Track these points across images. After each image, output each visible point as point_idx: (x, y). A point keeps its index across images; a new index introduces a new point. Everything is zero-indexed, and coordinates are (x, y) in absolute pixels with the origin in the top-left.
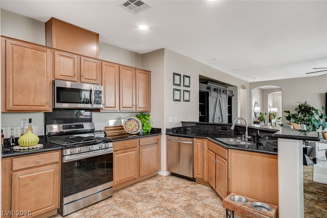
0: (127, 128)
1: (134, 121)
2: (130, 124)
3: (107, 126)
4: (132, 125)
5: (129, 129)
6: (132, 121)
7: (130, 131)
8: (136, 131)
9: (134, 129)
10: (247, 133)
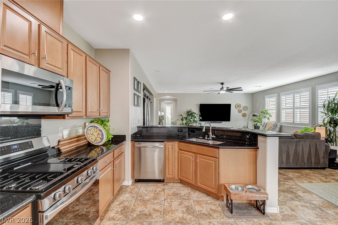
0: (89, 138)
1: (95, 129)
2: (92, 133)
3: (61, 138)
4: (95, 134)
5: (92, 139)
6: (93, 129)
7: (93, 141)
8: (101, 141)
9: (98, 138)
10: (211, 133)
